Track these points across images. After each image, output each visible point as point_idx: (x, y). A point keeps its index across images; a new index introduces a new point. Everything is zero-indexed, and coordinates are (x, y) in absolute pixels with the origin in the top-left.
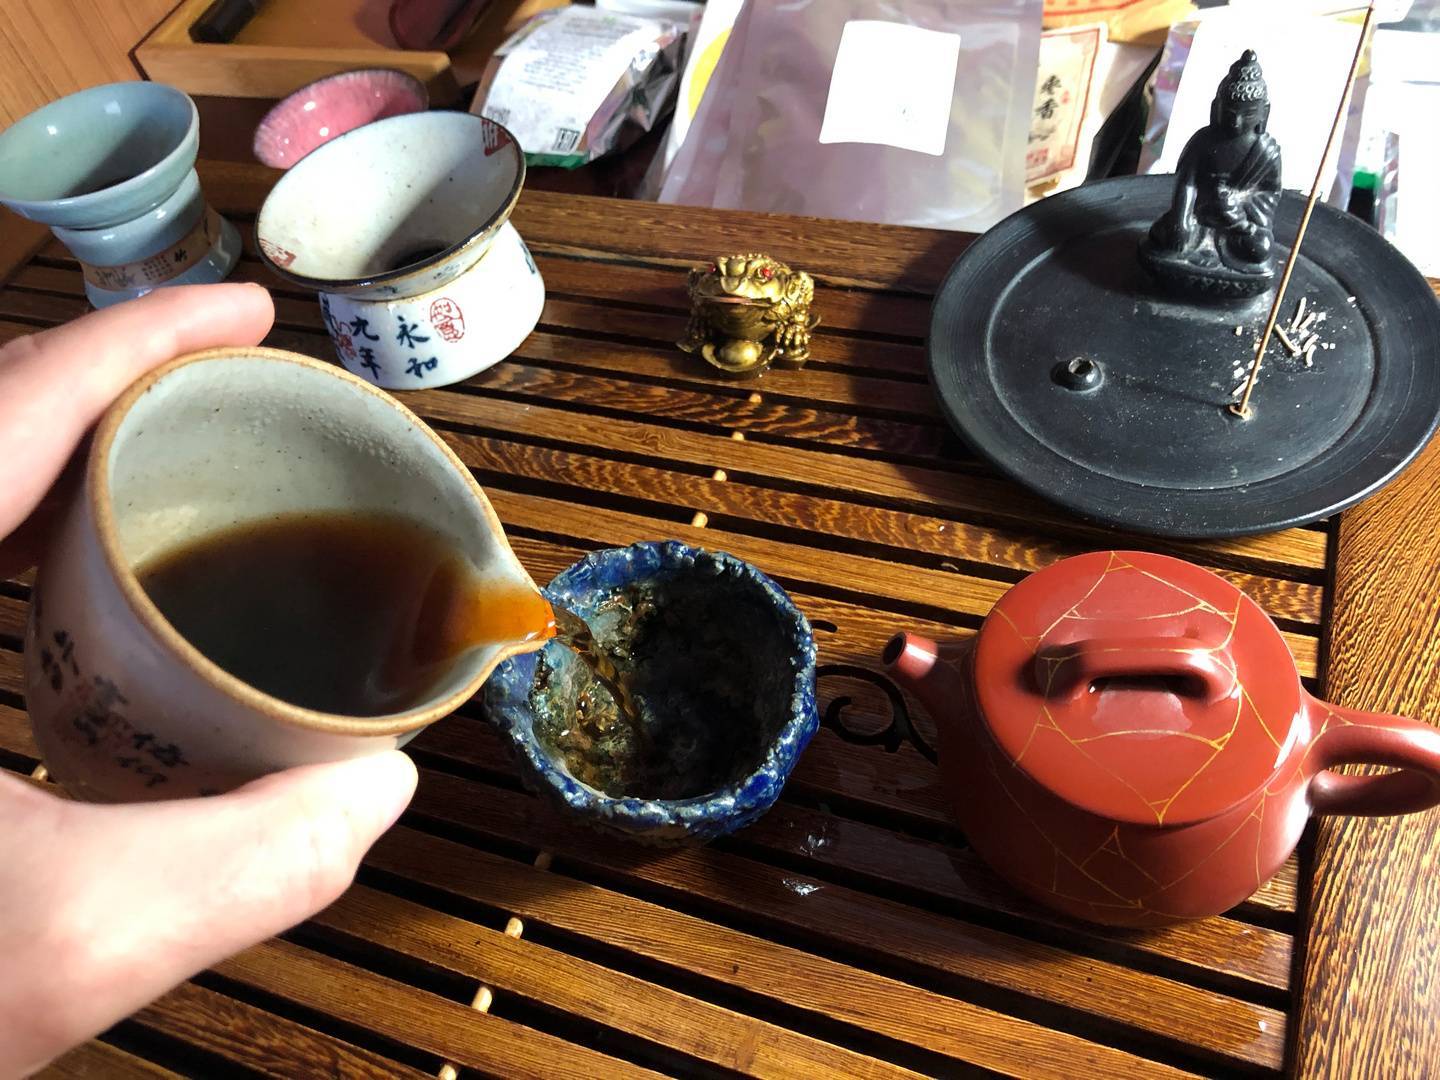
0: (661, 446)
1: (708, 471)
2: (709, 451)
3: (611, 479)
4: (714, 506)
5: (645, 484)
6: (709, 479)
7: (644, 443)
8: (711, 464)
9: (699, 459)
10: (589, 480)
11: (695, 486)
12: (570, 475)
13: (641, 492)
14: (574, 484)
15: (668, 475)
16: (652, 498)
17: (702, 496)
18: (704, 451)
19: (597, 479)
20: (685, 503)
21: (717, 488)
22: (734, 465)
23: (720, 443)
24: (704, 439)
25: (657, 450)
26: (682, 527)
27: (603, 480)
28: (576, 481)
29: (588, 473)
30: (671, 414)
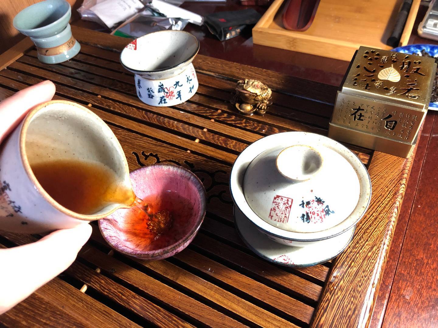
0: (191, 120)
1: (202, 128)
2: (203, 123)
3: (175, 126)
4: (202, 137)
5: (184, 129)
6: (202, 130)
7: (186, 118)
8: (203, 126)
9: (200, 125)
10: (169, 126)
11: (198, 131)
12: (164, 124)
13: (183, 131)
14: (165, 126)
15: (191, 127)
16: (185, 133)
17: (199, 135)
18: (202, 123)
19: (171, 126)
20: (194, 135)
21: (204, 133)
22: (209, 127)
23: (207, 121)
24: (203, 120)
25: (189, 120)
26: (192, 142)
27: (173, 126)
28: (166, 125)
29: (169, 124)
30: (196, 112)
